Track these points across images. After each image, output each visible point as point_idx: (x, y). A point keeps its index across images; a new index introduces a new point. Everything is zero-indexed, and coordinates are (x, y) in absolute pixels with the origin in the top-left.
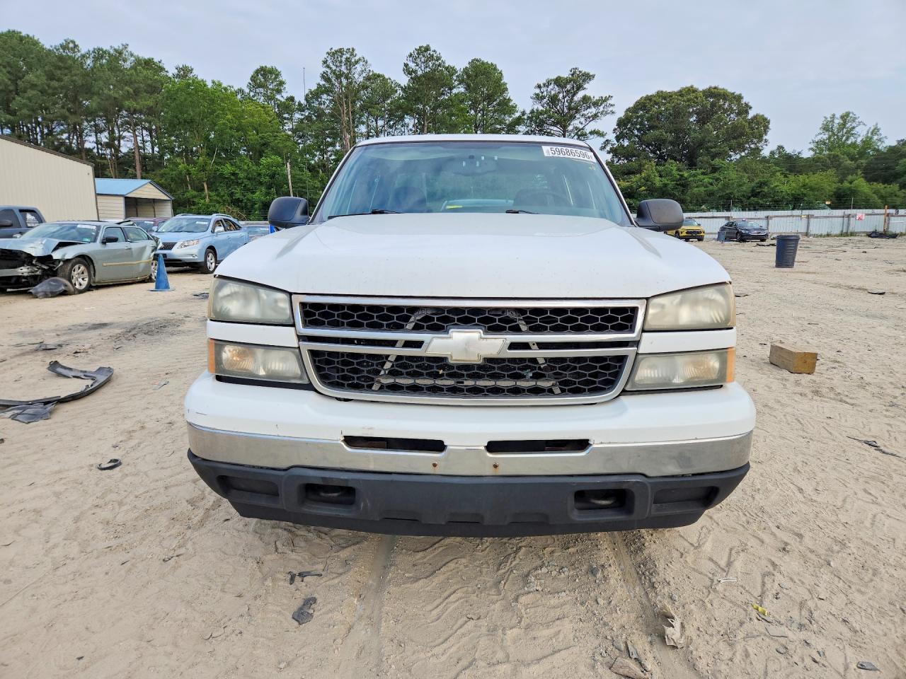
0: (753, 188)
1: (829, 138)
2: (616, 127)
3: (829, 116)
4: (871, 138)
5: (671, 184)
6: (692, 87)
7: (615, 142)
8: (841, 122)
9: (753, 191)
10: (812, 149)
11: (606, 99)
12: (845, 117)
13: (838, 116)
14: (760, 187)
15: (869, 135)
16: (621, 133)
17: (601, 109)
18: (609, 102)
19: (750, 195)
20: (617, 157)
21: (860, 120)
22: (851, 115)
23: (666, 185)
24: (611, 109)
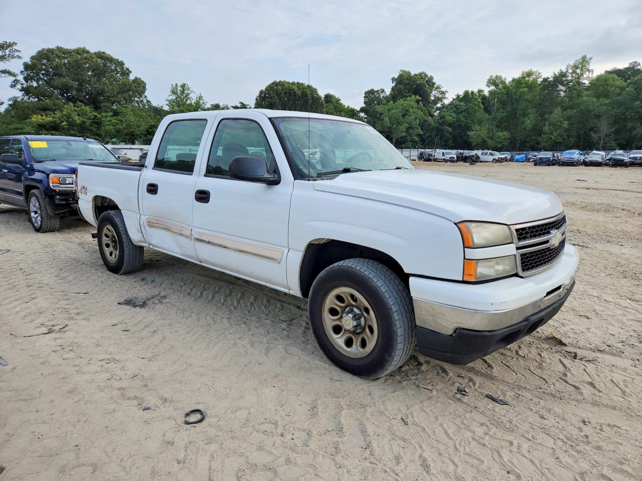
0: (147, 128)
1: (176, 99)
2: (23, 70)
3: (174, 84)
4: (199, 102)
5: (88, 122)
6: (85, 48)
7: (24, 82)
8: (181, 89)
9: (147, 131)
10: (168, 105)
11: (10, 45)
12: (183, 86)
13: (179, 85)
14: (151, 128)
15: (198, 99)
16: (28, 75)
17: (7, 52)
18: (15, 47)
19: (146, 133)
20: (27, 95)
21: (192, 89)
22: (186, 85)
23: (84, 122)
24: (17, 54)
